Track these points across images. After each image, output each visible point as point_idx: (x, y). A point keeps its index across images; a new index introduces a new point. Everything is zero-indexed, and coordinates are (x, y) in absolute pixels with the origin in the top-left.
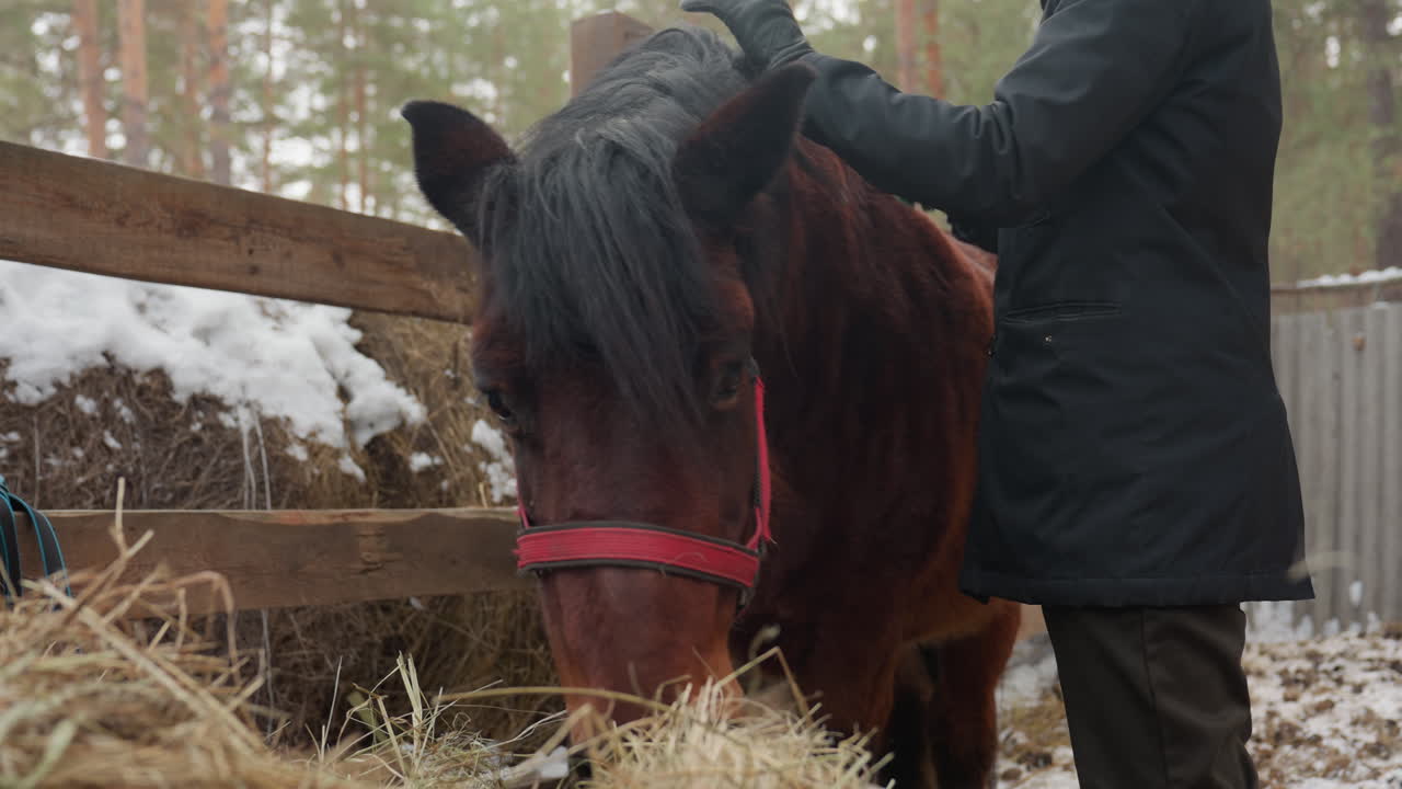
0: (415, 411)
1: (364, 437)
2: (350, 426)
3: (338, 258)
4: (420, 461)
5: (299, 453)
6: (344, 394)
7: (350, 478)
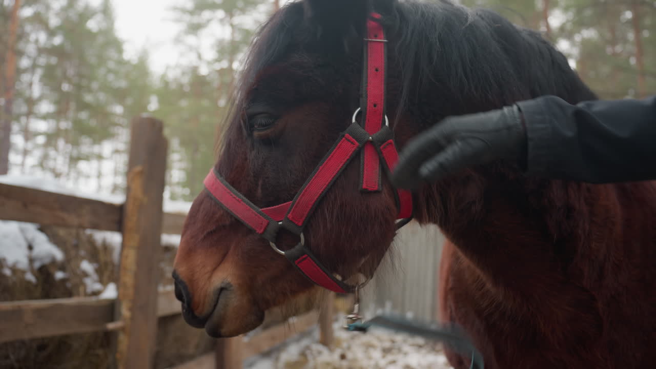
0: (59, 255)
1: (37, 265)
2: (31, 260)
3: (25, 205)
4: (59, 275)
5: (7, 272)
6: (30, 247)
7: (29, 282)
